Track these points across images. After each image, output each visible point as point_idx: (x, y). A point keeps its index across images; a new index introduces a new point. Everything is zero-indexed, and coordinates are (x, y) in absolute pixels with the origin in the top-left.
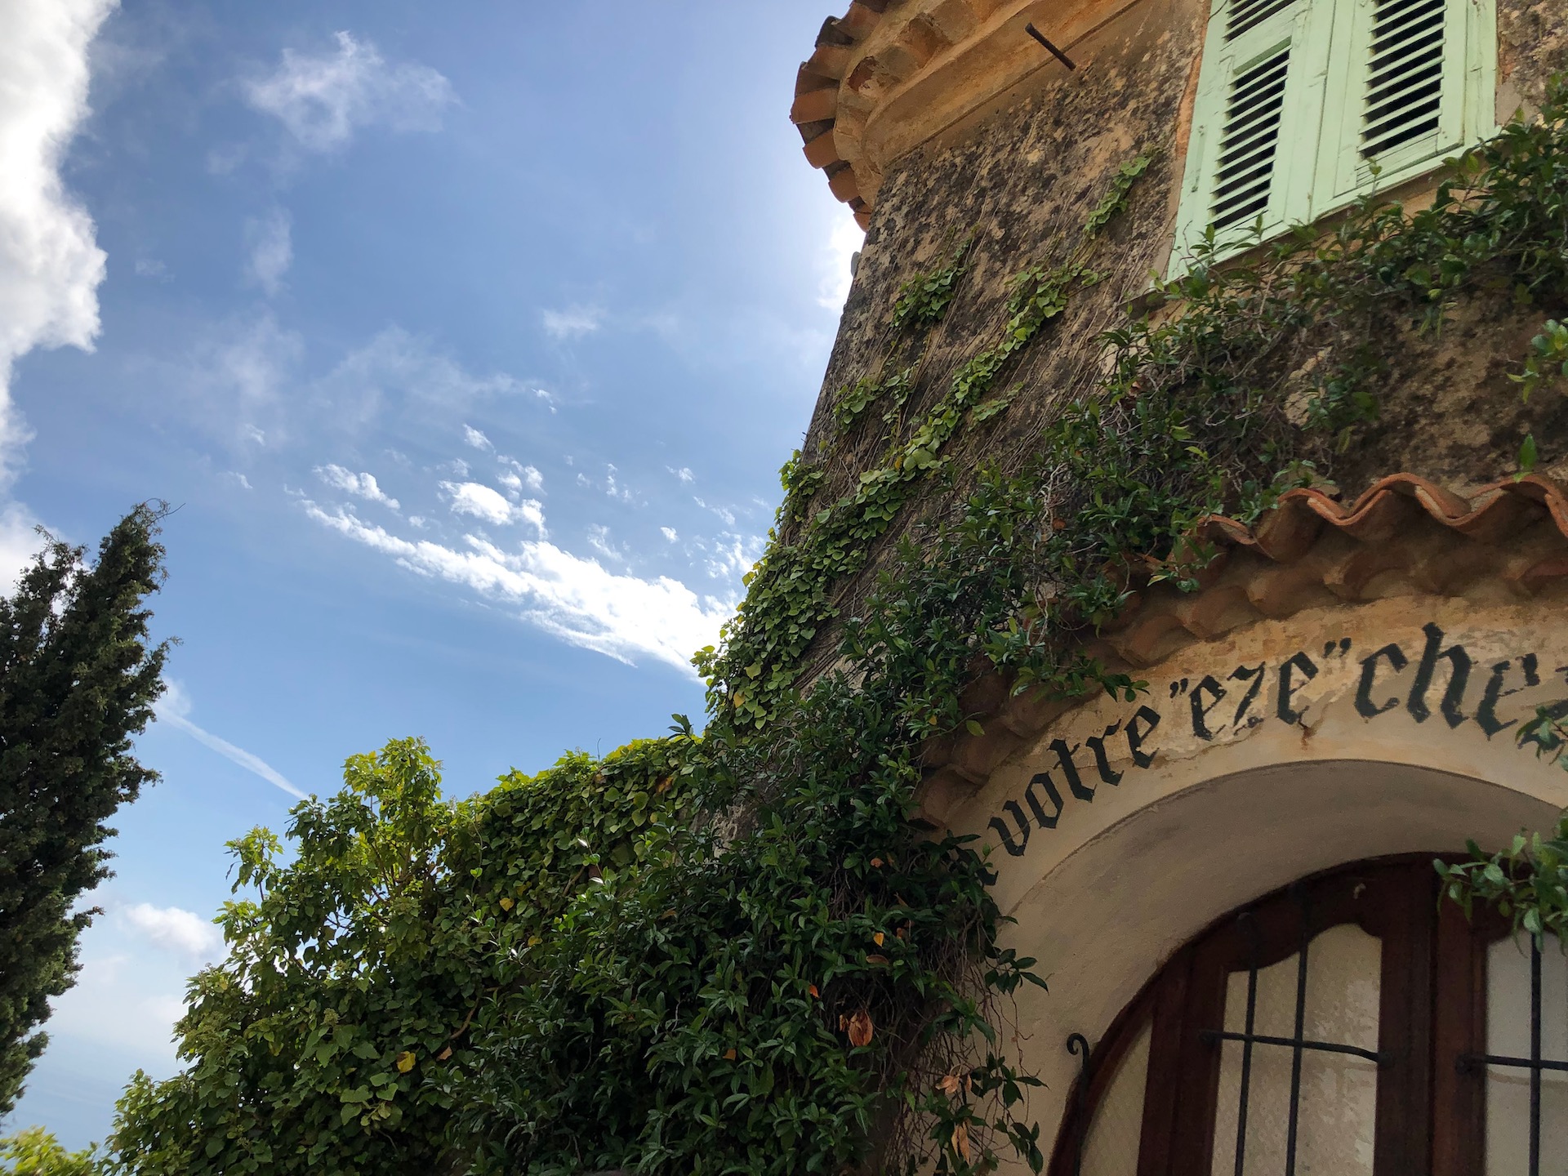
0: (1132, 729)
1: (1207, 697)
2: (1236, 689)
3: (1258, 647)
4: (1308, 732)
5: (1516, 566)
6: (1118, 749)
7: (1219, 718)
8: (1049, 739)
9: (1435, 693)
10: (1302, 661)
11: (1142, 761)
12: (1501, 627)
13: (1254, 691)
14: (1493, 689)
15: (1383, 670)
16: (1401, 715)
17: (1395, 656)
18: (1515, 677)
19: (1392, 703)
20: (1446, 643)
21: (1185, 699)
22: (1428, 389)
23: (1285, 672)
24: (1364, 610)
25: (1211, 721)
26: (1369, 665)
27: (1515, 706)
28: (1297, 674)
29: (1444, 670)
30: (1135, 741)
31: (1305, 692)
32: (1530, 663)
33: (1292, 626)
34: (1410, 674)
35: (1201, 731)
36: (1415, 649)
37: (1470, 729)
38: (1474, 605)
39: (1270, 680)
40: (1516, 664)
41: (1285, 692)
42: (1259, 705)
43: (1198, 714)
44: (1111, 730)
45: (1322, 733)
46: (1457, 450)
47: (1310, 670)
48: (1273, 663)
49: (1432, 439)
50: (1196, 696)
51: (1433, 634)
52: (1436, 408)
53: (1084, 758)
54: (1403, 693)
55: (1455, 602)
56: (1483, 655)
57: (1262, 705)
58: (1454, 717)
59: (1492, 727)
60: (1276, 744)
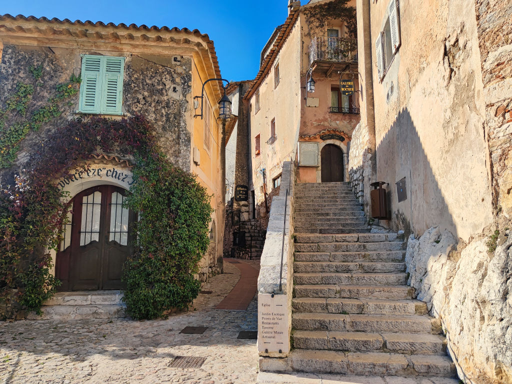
2: (92, 171)
3: (95, 167)
4: (101, 177)
5: (122, 165)
6: (77, 176)
7: (91, 174)
9: (114, 175)
10: (100, 169)
11: (81, 178)
12: (120, 170)
14: (119, 175)
15: (109, 172)
16: (111, 177)
19: (110, 175)
23: (98, 170)
24: (107, 165)
26: (108, 171)
27: (121, 177)
29: (115, 173)
30: (80, 175)
31: (100, 173)
32: (122, 174)
33: (99, 165)
34: (111, 173)
35: (88, 175)
36: (112, 170)
38: (118, 167)
39: (97, 171)
41: (98, 173)
42: (95, 173)
43: (88, 173)
44: (76, 174)
45: (103, 178)
47: (101, 171)
50: (87, 171)
51: (114, 169)
53: (72, 177)
55: (116, 167)
56: (118, 172)
57: (96, 173)
58: (116, 178)
59: (119, 179)
60: (97, 178)
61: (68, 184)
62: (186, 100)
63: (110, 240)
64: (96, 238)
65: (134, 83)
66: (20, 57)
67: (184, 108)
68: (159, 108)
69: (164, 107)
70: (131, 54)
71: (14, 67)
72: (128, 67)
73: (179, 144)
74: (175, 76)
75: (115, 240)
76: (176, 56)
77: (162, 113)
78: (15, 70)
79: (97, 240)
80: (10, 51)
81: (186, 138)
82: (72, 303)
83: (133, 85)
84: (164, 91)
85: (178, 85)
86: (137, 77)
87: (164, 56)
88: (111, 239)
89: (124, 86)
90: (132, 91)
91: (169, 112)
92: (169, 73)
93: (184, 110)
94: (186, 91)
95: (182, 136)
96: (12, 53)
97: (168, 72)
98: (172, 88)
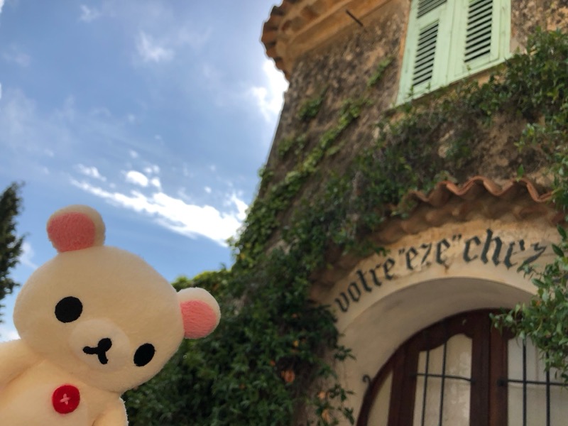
0: (385, 266)
1: (412, 255)
2: (422, 252)
3: (429, 237)
4: (447, 267)
5: (517, 209)
6: (380, 273)
7: (416, 262)
8: (356, 270)
9: (490, 253)
10: (445, 242)
11: (389, 278)
12: (512, 231)
13: (428, 253)
14: (510, 252)
15: (473, 246)
16: (479, 262)
17: (477, 240)
18: (517, 248)
19: (476, 257)
20: (494, 236)
21: (404, 256)
22: (487, 146)
23: (439, 246)
24: (466, 224)
25: (413, 264)
26: (468, 244)
27: (517, 258)
28: (443, 247)
29: (493, 245)
30: (386, 270)
31: (446, 253)
32: (522, 243)
33: (441, 230)
34: (482, 247)
35: (410, 267)
36: (484, 238)
37: (502, 266)
38: (504, 223)
39: (434, 249)
40: (517, 244)
41: (439, 253)
43: (409, 261)
44: (378, 267)
45: (451, 268)
46: (498, 168)
47: (448, 245)
48: (435, 243)
49: (489, 164)
50: (408, 255)
51: (490, 233)
52: (491, 153)
53: (368, 277)
54: (480, 253)
55: (497, 221)
56: (506, 240)
57: (431, 258)
58: (496, 262)
59: (508, 265)
60: (436, 272)
61: (356, 300)
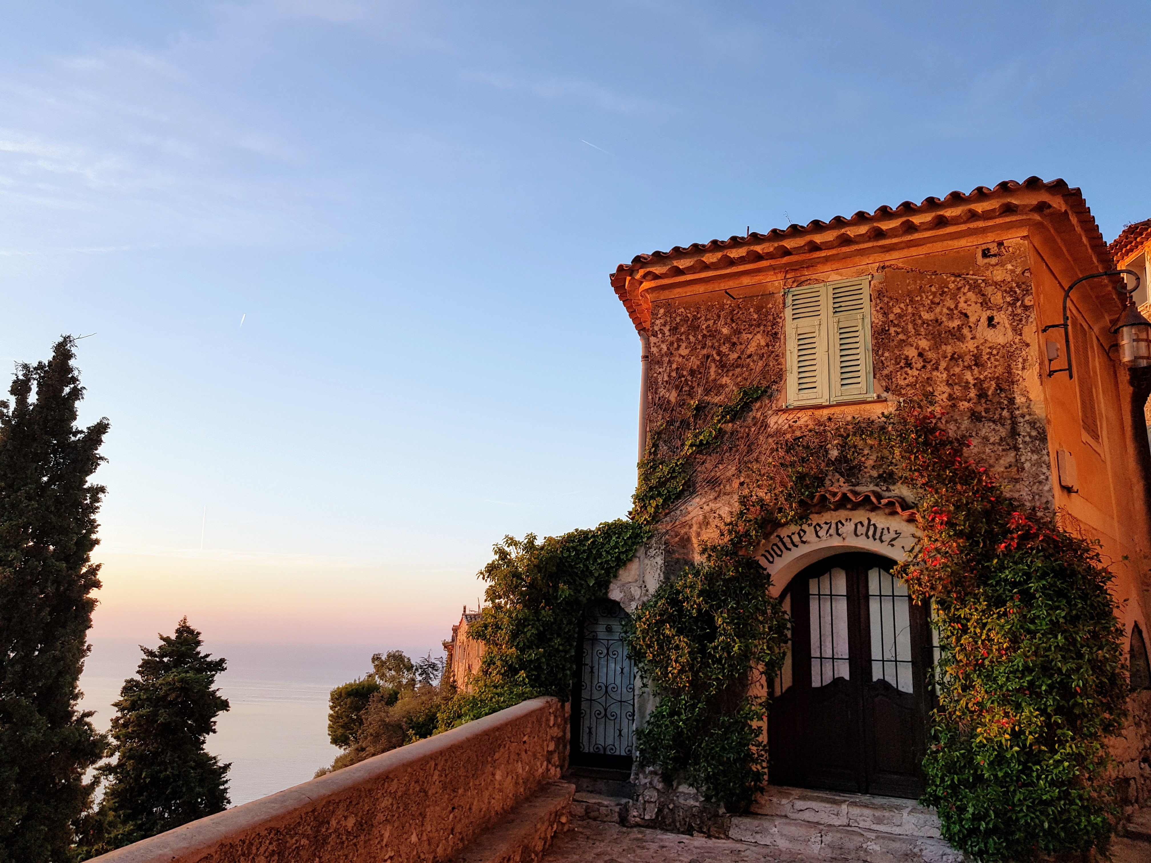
0: (799, 534)
1: (818, 528)
2: (826, 527)
3: (829, 517)
4: (844, 539)
5: (887, 511)
6: (796, 538)
7: (822, 533)
8: (775, 534)
9: (871, 533)
10: (840, 522)
11: (804, 542)
12: (883, 521)
13: (830, 528)
14: (882, 533)
15: (859, 526)
16: (864, 537)
17: (863, 525)
18: (885, 531)
19: (862, 534)
20: (872, 523)
21: (812, 528)
23: (837, 524)
24: (854, 513)
25: (820, 534)
26: (856, 525)
27: (887, 537)
28: (840, 525)
29: (872, 528)
30: (801, 537)
31: (842, 530)
32: (888, 529)
33: (836, 513)
34: (865, 528)
35: (818, 536)
36: (866, 523)
37: (877, 541)
38: (877, 515)
39: (833, 526)
40: (886, 529)
41: (837, 529)
42: (832, 531)
43: (816, 532)
44: (793, 534)
45: (847, 540)
46: (870, 476)
47: (843, 525)
48: (833, 522)
50: (815, 527)
51: (869, 520)
53: (787, 540)
54: (864, 532)
55: (874, 515)
56: (880, 526)
58: (875, 539)
59: (882, 541)
60: (836, 542)
61: (780, 556)
62: (1022, 341)
63: (875, 679)
64: (844, 671)
65: (895, 326)
66: (678, 320)
67: (1020, 360)
68: (957, 370)
69: (969, 367)
70: (882, 265)
71: (671, 339)
72: (879, 294)
73: (1016, 449)
74: (990, 290)
75: (886, 679)
76: (984, 247)
77: (967, 382)
78: (672, 344)
79: (847, 677)
80: (662, 311)
81: (1034, 433)
82: (808, 816)
83: (892, 330)
84: (965, 331)
85: (1000, 309)
86: (899, 311)
87: (958, 252)
88: (877, 675)
89: (872, 336)
90: (892, 344)
91: (982, 377)
92: (975, 287)
93: (1020, 366)
94: (1021, 320)
95: (1024, 429)
96: (665, 314)
97: (970, 285)
98: (984, 320)
